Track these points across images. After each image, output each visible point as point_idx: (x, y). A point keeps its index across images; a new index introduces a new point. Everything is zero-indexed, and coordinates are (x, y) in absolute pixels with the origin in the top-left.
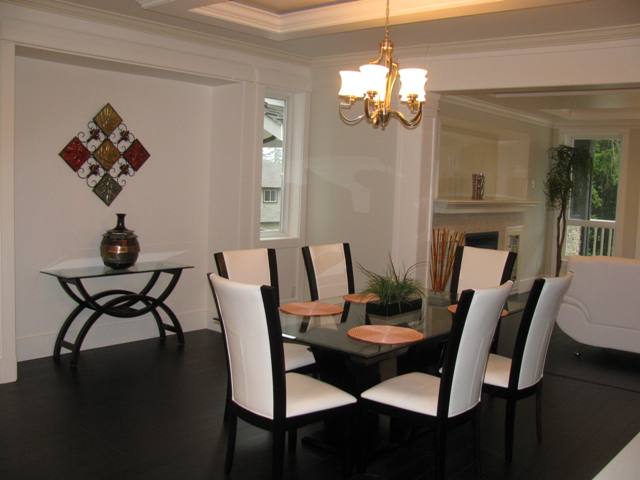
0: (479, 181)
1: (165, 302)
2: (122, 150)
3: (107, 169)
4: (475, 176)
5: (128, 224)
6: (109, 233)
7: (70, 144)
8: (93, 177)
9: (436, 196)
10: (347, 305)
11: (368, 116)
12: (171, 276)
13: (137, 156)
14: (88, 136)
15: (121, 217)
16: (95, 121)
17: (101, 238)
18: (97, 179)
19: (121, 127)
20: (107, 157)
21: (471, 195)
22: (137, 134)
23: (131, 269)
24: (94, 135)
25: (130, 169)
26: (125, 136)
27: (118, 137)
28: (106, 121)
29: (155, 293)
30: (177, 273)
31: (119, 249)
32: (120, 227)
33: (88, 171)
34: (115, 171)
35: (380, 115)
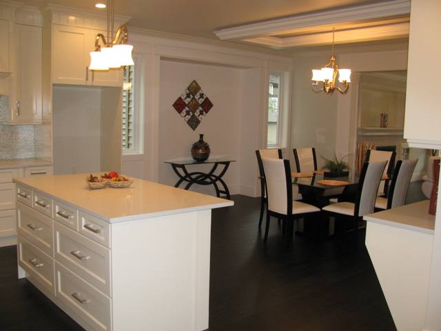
0: (385, 117)
1: (222, 178)
2: (200, 103)
3: (193, 113)
4: (382, 115)
5: (205, 140)
6: (196, 143)
7: (178, 100)
8: (187, 116)
9: (359, 126)
10: (314, 174)
11: (325, 89)
12: (224, 166)
13: (207, 105)
14: (185, 97)
15: (202, 136)
16: (188, 89)
17: (192, 146)
18: (189, 117)
19: (200, 91)
20: (194, 107)
21: (380, 125)
22: (207, 94)
23: (206, 161)
24: (188, 96)
25: (204, 112)
26: (202, 96)
27: (199, 96)
28: (194, 89)
29: (217, 173)
30: (227, 164)
31: (201, 151)
32: (201, 141)
33: (185, 113)
34: (197, 114)
35: (330, 90)
